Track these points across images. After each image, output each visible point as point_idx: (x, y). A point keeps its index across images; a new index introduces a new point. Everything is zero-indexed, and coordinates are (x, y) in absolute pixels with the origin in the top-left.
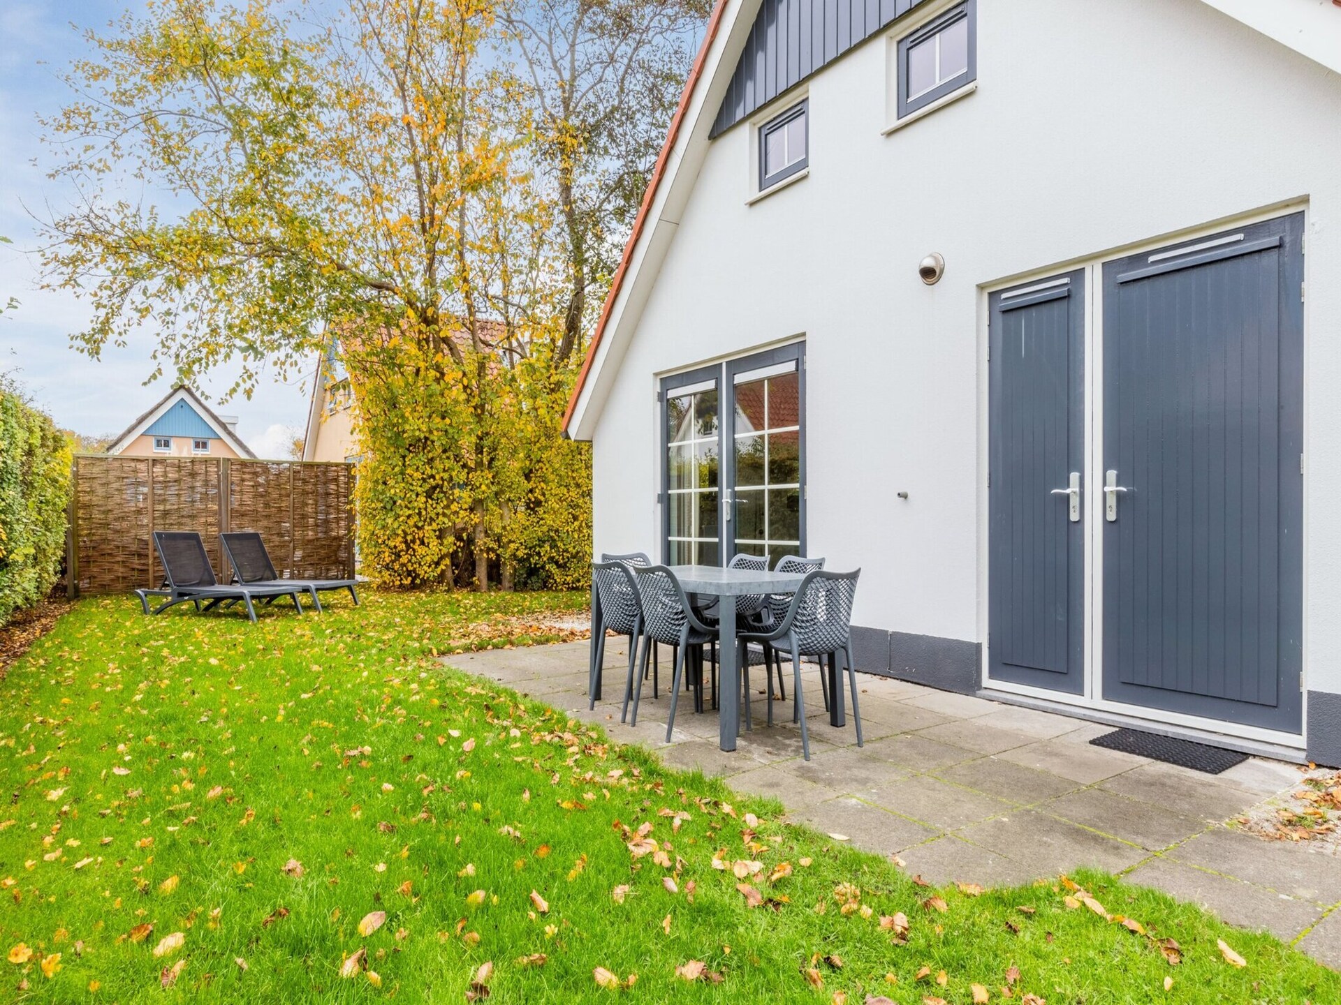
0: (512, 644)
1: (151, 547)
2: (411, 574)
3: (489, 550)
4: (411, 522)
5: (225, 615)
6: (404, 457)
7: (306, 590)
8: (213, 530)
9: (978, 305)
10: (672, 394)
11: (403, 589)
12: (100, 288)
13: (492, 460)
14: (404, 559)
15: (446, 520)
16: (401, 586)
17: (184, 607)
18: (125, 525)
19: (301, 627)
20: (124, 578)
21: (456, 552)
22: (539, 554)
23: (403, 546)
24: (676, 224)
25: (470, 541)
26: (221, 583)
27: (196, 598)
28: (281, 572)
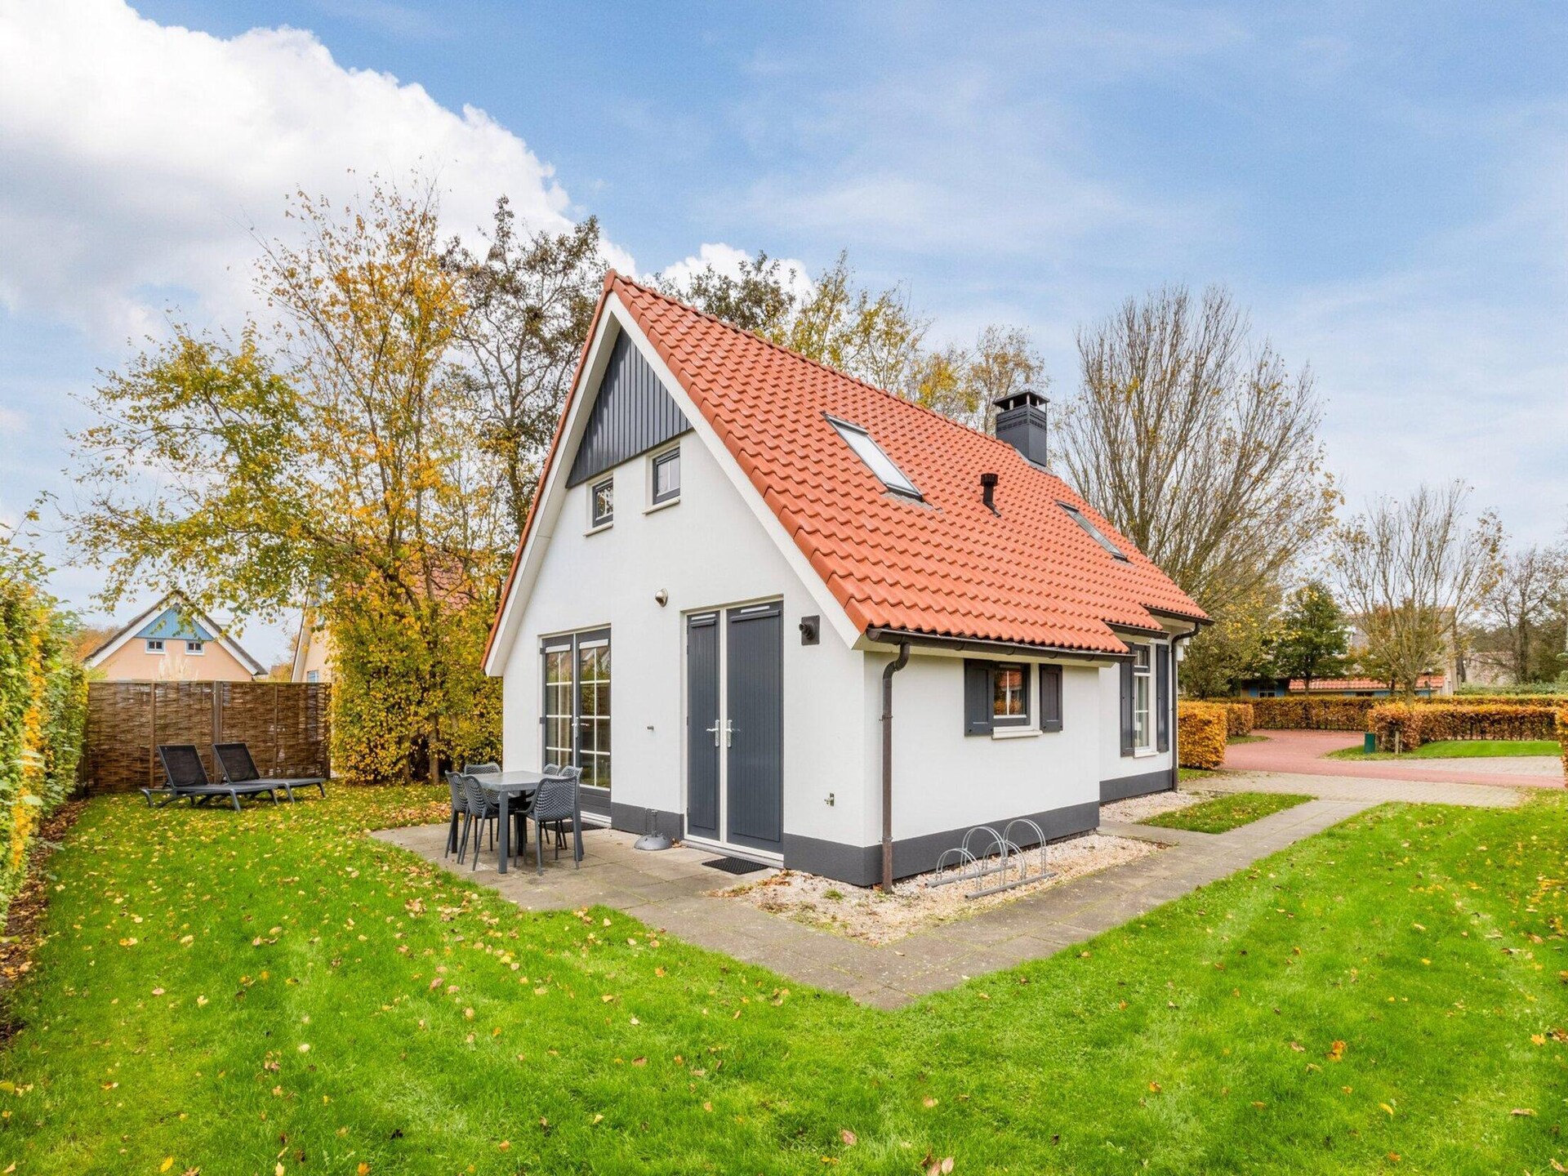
0: (426, 822)
1: (152, 754)
2: (376, 772)
3: (439, 752)
4: (374, 732)
5: (216, 807)
6: (368, 682)
7: (282, 787)
8: (207, 740)
9: (681, 621)
10: (549, 650)
11: (368, 783)
12: (117, 563)
13: (443, 682)
14: (368, 761)
15: (403, 730)
16: (367, 782)
17: (181, 802)
18: (129, 736)
19: (274, 815)
20: (128, 779)
21: (411, 754)
22: (481, 754)
23: (367, 751)
24: (549, 538)
25: (425, 745)
26: (212, 782)
27: (192, 795)
28: (267, 772)
